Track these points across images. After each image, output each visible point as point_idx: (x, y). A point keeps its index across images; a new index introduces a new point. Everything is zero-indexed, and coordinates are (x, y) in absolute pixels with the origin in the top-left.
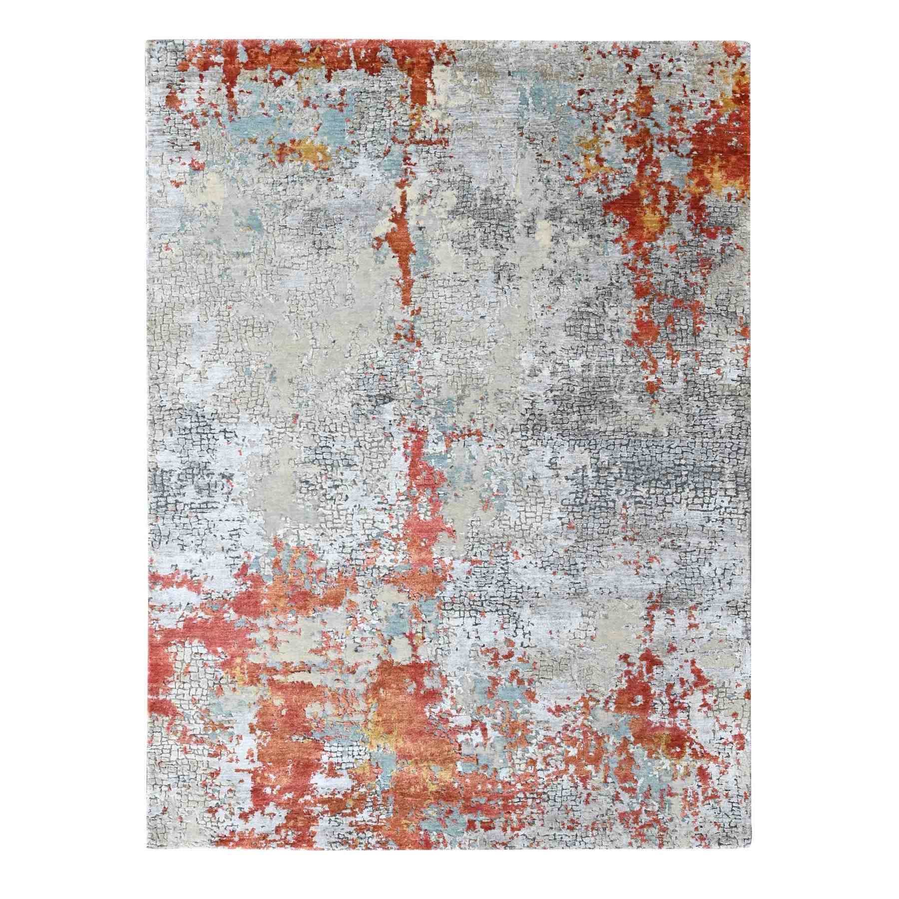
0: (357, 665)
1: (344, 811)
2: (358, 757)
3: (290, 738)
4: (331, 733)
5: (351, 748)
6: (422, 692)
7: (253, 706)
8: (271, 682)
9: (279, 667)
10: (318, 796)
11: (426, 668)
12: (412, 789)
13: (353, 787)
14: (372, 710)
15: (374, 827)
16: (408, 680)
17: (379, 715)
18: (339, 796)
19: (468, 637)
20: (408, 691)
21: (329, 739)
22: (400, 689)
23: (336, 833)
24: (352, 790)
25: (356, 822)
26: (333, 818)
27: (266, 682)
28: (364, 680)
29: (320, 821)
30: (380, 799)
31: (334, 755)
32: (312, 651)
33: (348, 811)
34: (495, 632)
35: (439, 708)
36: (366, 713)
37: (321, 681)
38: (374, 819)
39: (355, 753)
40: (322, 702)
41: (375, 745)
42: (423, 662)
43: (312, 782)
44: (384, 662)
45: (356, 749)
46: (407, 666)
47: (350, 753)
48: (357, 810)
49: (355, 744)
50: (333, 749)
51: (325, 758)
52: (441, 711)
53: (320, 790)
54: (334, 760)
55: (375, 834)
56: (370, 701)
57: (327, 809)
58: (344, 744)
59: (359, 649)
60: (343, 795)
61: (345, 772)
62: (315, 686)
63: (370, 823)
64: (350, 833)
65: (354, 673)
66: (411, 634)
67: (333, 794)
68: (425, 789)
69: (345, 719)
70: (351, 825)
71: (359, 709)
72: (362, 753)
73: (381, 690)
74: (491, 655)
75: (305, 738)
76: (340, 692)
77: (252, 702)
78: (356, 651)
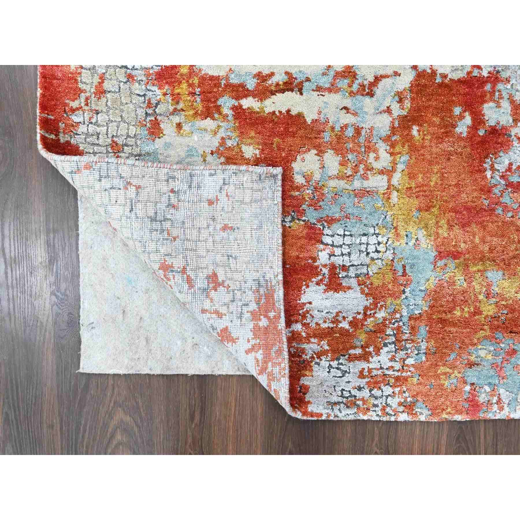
0: (377, 79)
1: (352, 352)
2: (375, 255)
4: (335, 211)
5: (364, 239)
6: (481, 133)
7: (209, 158)
8: (238, 111)
9: (251, 84)
10: (313, 325)
11: (488, 87)
12: (458, 313)
13: (366, 308)
14: (400, 167)
15: (397, 379)
16: (457, 110)
17: (412, 176)
18: (345, 325)
20: (458, 130)
21: (331, 221)
22: (446, 126)
23: (338, 389)
24: (365, 314)
25: (370, 370)
26: (334, 364)
27: (230, 113)
28: (388, 110)
29: (315, 368)
30: (406, 329)
31: (337, 251)
33: (358, 351)
35: (507, 162)
36: (389, 172)
37: (320, 113)
38: (397, 366)
39: (372, 248)
40: (320, 153)
41: (403, 233)
42: (485, 74)
43: (304, 299)
45: (373, 240)
46: (460, 81)
47: (363, 248)
48: (371, 349)
49: (372, 230)
50: (338, 240)
51: (323, 257)
52: (509, 169)
53: (315, 313)
54: (338, 261)
55: (397, 390)
56: (398, 149)
57: (326, 347)
58: (354, 231)
60: (351, 323)
61: (353, 282)
62: (309, 121)
63: (390, 372)
64: (360, 389)
65: (371, 94)
67: (336, 321)
68: (477, 312)
69: (357, 184)
70: (361, 375)
71: (378, 165)
72: (381, 248)
73: (415, 128)
75: (293, 219)
76: (350, 132)
77: (208, 150)
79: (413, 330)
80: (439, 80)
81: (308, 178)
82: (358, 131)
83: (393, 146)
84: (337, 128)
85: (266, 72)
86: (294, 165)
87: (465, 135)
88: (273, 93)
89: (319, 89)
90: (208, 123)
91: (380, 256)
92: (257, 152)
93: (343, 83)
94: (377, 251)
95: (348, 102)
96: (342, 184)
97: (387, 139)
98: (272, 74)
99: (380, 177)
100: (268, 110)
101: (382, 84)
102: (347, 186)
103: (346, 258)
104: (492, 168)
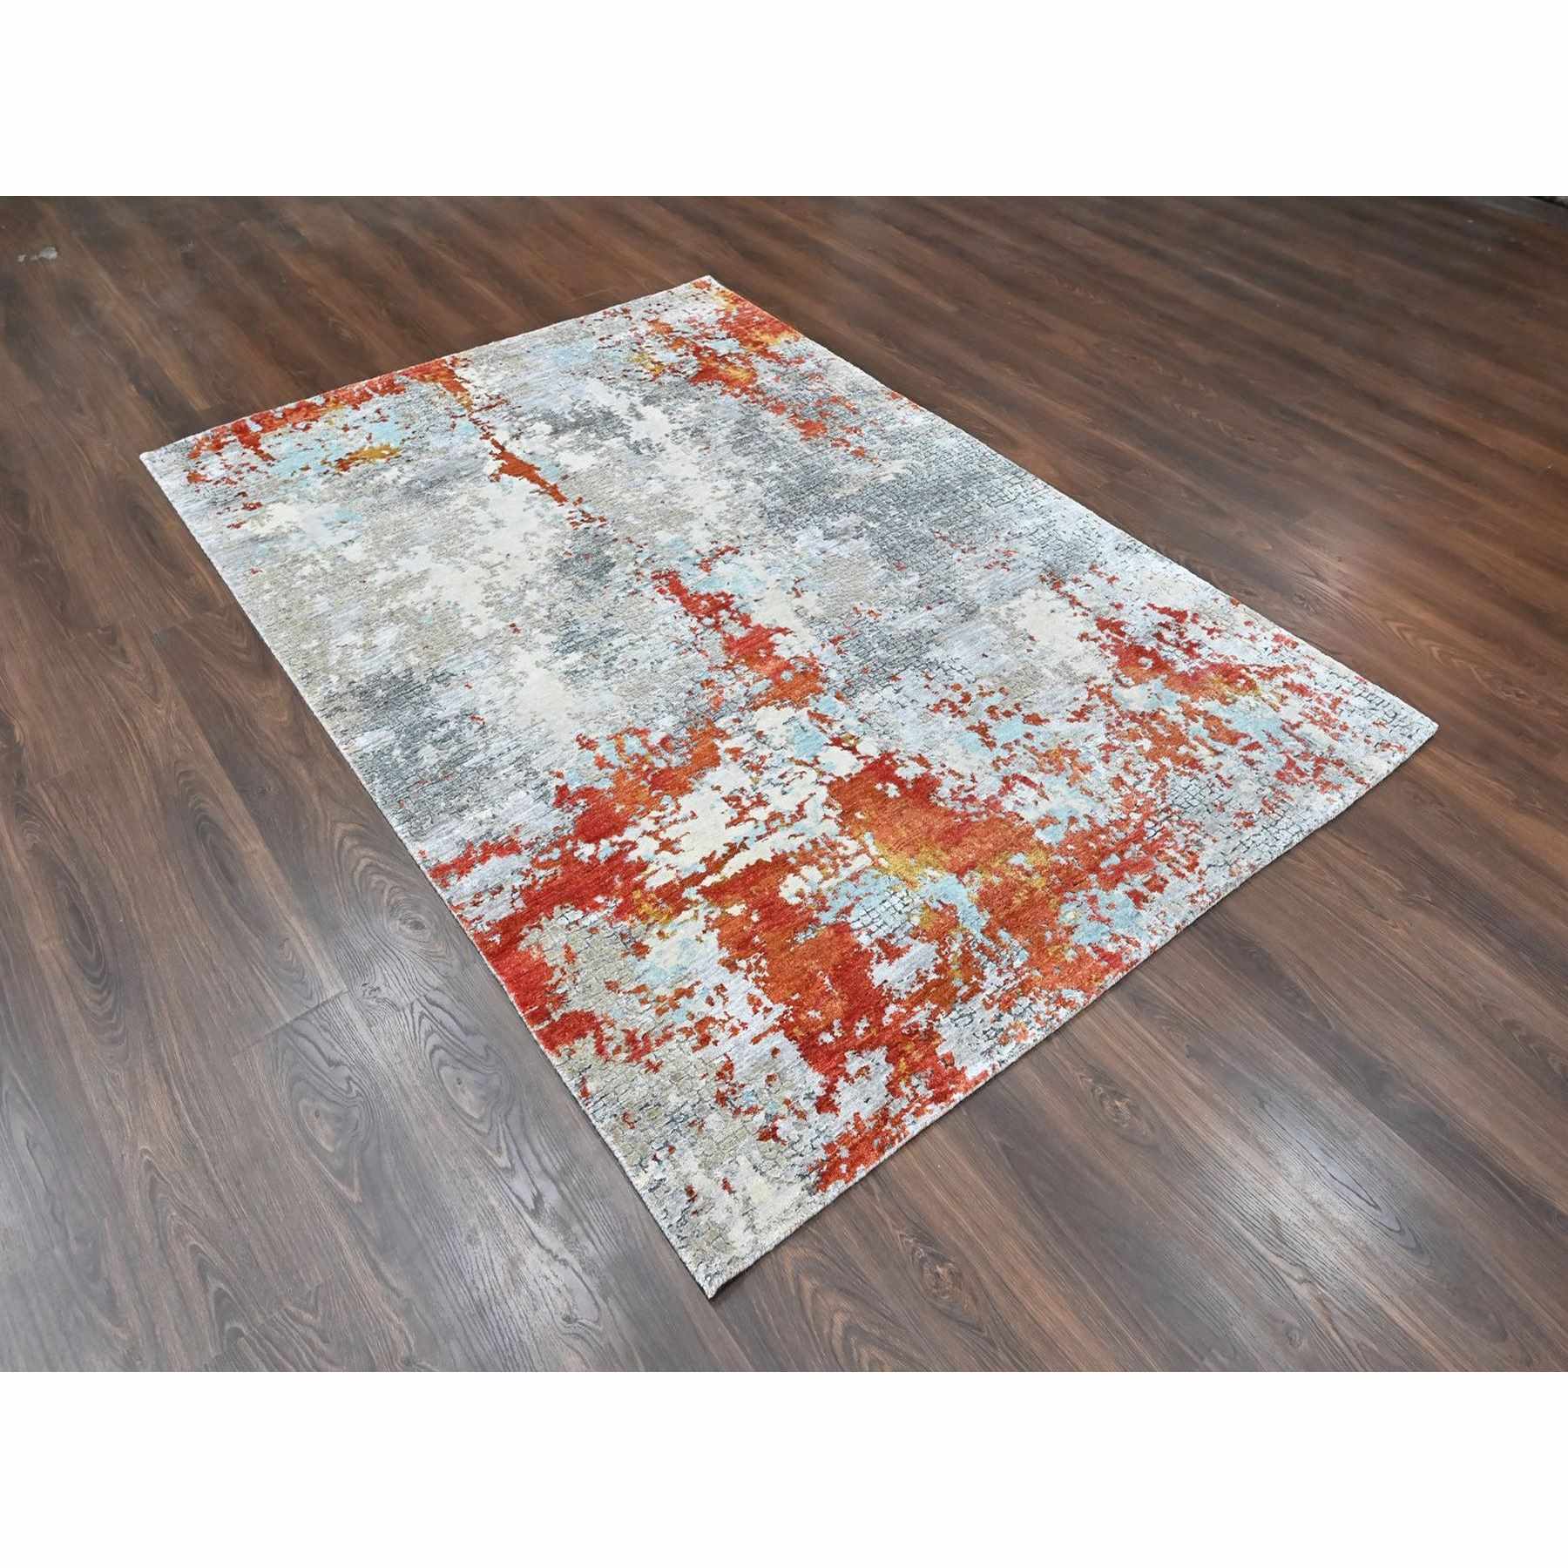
79: (994, 938)
80: (847, 780)
81: (800, 894)
82: (814, 842)
83: (850, 833)
84: (797, 851)
85: (707, 855)
86: (781, 895)
87: (898, 795)
88: (725, 862)
89: (759, 838)
90: (685, 915)
91: (911, 906)
92: (743, 906)
93: (774, 825)
94: (906, 905)
95: (791, 831)
96: (832, 882)
97: (842, 833)
98: (714, 853)
99: (859, 857)
100: (729, 876)
101: (806, 806)
102: (838, 880)
103: (885, 928)
104: (940, 800)
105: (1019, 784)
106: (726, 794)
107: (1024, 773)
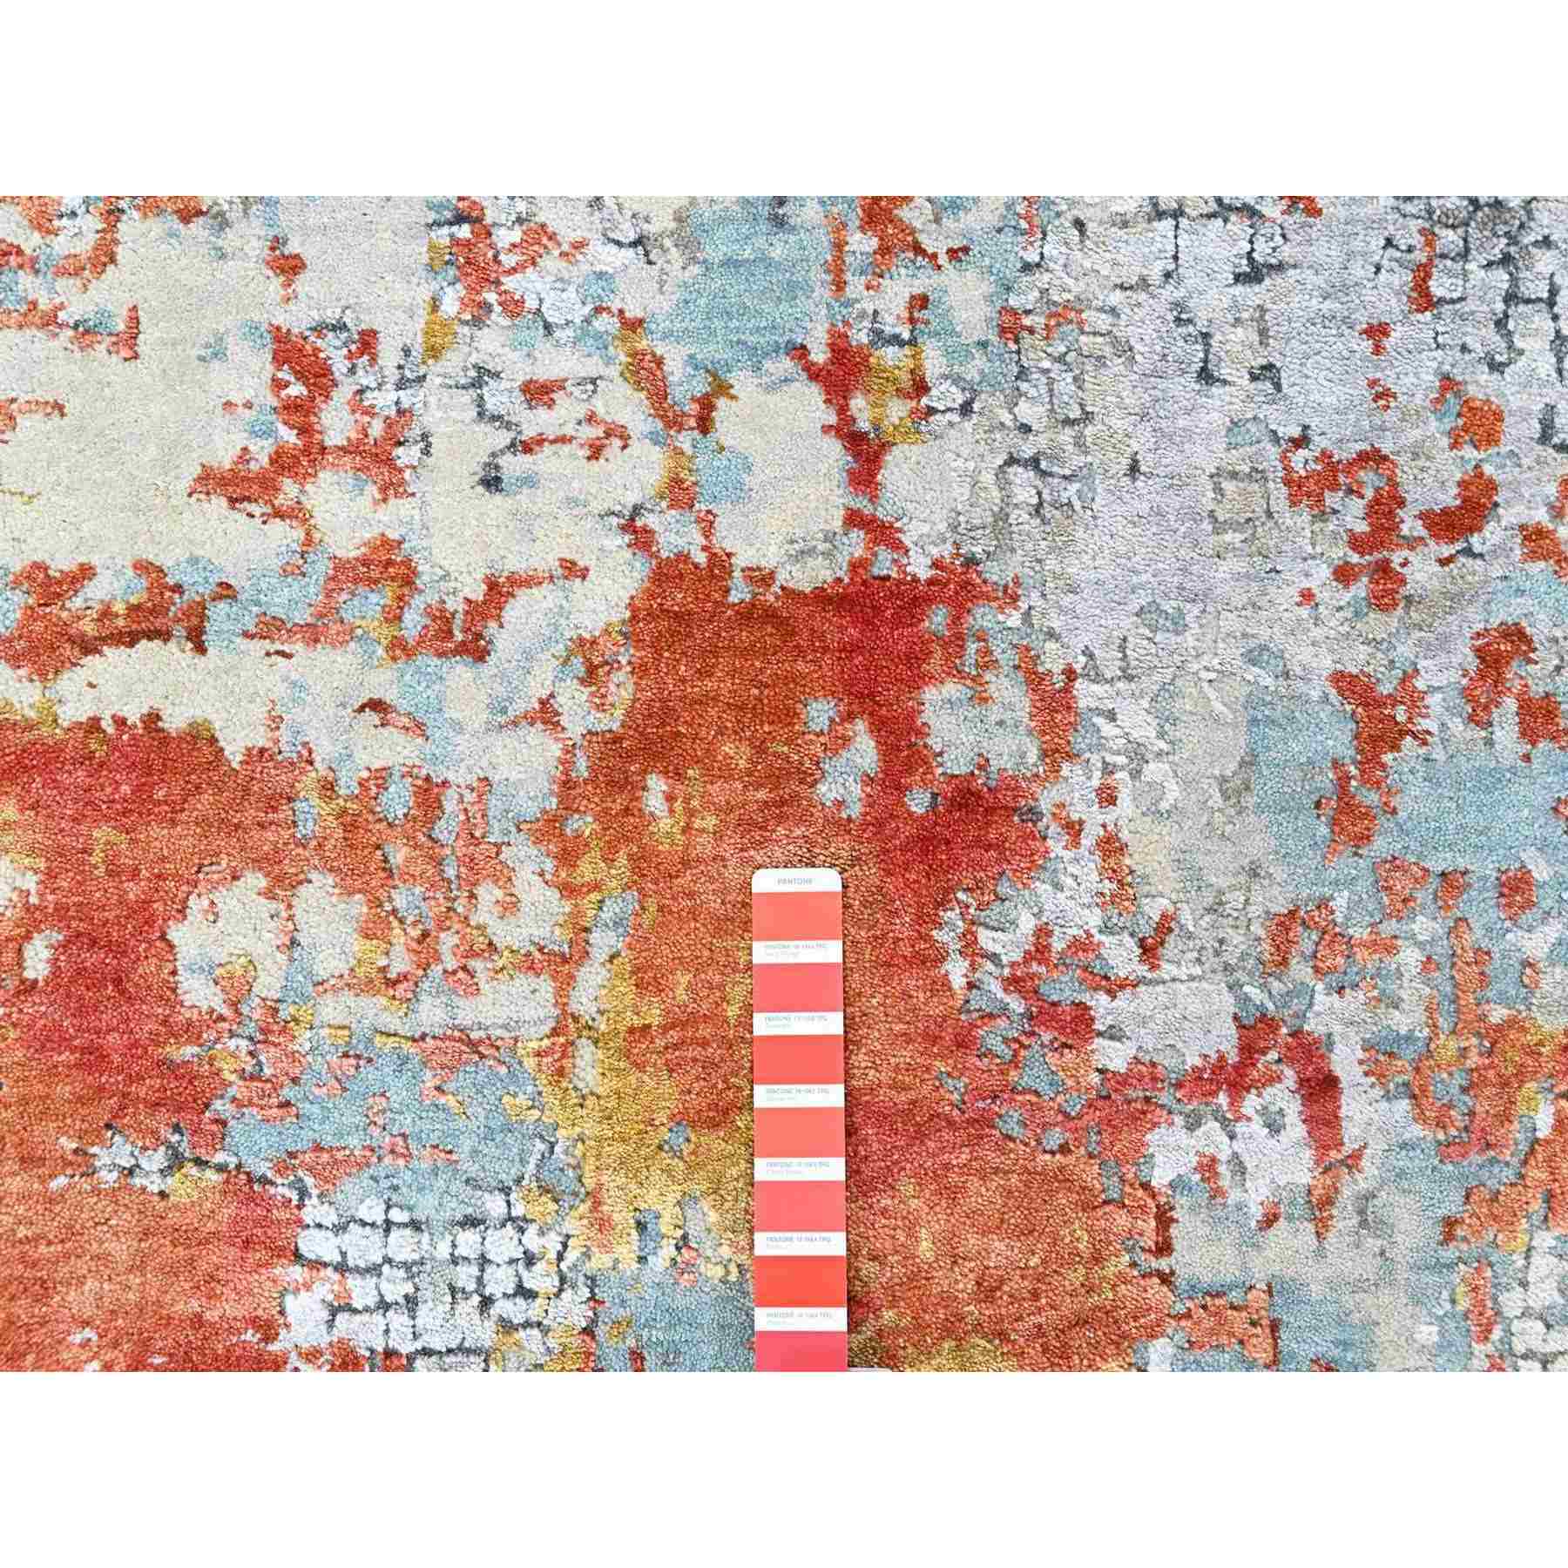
0: (498, 591)
2: (515, 1310)
3: (82, 1162)
4: (344, 1126)
5: (468, 1241)
6: (918, 802)
9: (3, 612)
11: (937, 619)
14: (603, 941)
16: (820, 713)
17: (647, 979)
19: (1206, 375)
20: (827, 791)
21: (330, 1168)
22: (775, 779)
28: (546, 714)
31: (362, 1292)
32: (210, 481)
34: (1377, 332)
35: (1027, 924)
36: (555, 965)
37: (275, 722)
39: (500, 1281)
40: (283, 884)
41: (623, 1217)
42: (920, 568)
44: (668, 573)
45: (503, 1245)
46: (820, 597)
47: (465, 1276)
49: (495, 1206)
50: (363, 1247)
51: (305, 1319)
52: (1040, 950)
54: (367, 1331)
56: (587, 870)
58: (426, 1206)
59: (513, 465)
62: (234, 753)
65: (476, 650)
66: (840, 349)
69: (431, 1013)
71: (513, 934)
72: (540, 1279)
73: (657, 785)
74: (1354, 515)
75: (176, 1162)
76: (397, 800)
78: (492, 482)
80: (739, 593)
81: (237, 990)
82: (429, 795)
83: (568, 856)
84: (347, 784)
85: (62, 562)
86: (176, 933)
87: (855, 810)
88: (89, 647)
89: (269, 628)
91: (535, 1310)
92: (31, 882)
93: (366, 607)
94: (524, 1292)
95: (383, 682)
96: (375, 1010)
97: (548, 828)
98: (86, 572)
99: (523, 982)
100: (74, 711)
101: (513, 611)
102: (392, 1022)
103: (399, 1320)
104: (970, 947)
105: (1284, 1097)
106: (296, 319)
107: (1345, 1062)
